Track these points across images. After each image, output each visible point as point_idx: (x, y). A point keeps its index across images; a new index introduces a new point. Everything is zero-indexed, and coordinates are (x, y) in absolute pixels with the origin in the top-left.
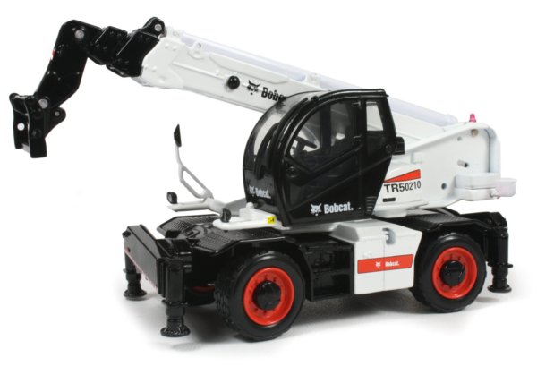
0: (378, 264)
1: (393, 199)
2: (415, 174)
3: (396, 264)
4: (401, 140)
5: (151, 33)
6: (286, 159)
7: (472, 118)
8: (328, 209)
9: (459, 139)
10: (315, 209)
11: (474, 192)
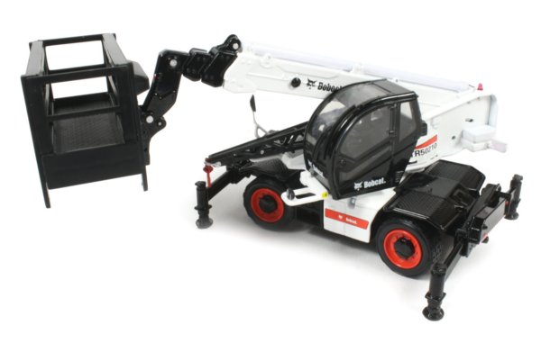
0: (340, 217)
1: (416, 162)
3: (355, 222)
4: (425, 124)
5: (227, 52)
8: (367, 184)
9: (469, 103)
10: (357, 186)
11: (475, 145)
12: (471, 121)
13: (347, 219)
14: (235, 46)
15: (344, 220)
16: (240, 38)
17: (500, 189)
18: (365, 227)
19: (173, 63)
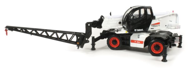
0: (135, 42)
1: (153, 28)
2: (159, 23)
3: (139, 42)
4: (155, 16)
5: (101, 20)
6: (129, 20)
7: (173, 12)
8: (138, 30)
9: (170, 16)
10: (135, 30)
11: (172, 27)
12: (171, 21)
13: (137, 42)
14: (103, 18)
15: (136, 43)
16: (104, 16)
17: (177, 35)
18: (142, 43)
19: (89, 25)
